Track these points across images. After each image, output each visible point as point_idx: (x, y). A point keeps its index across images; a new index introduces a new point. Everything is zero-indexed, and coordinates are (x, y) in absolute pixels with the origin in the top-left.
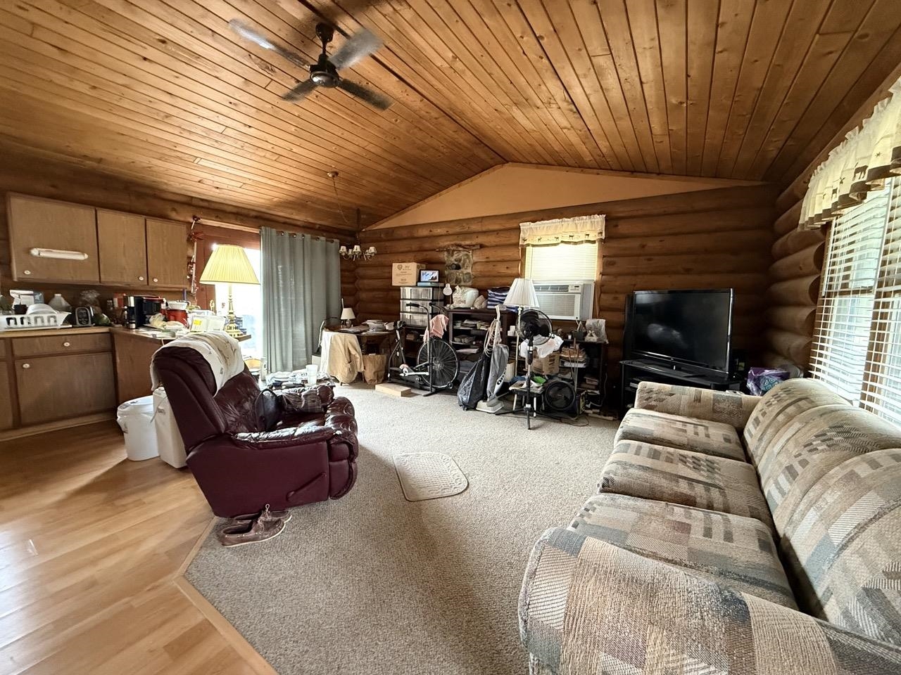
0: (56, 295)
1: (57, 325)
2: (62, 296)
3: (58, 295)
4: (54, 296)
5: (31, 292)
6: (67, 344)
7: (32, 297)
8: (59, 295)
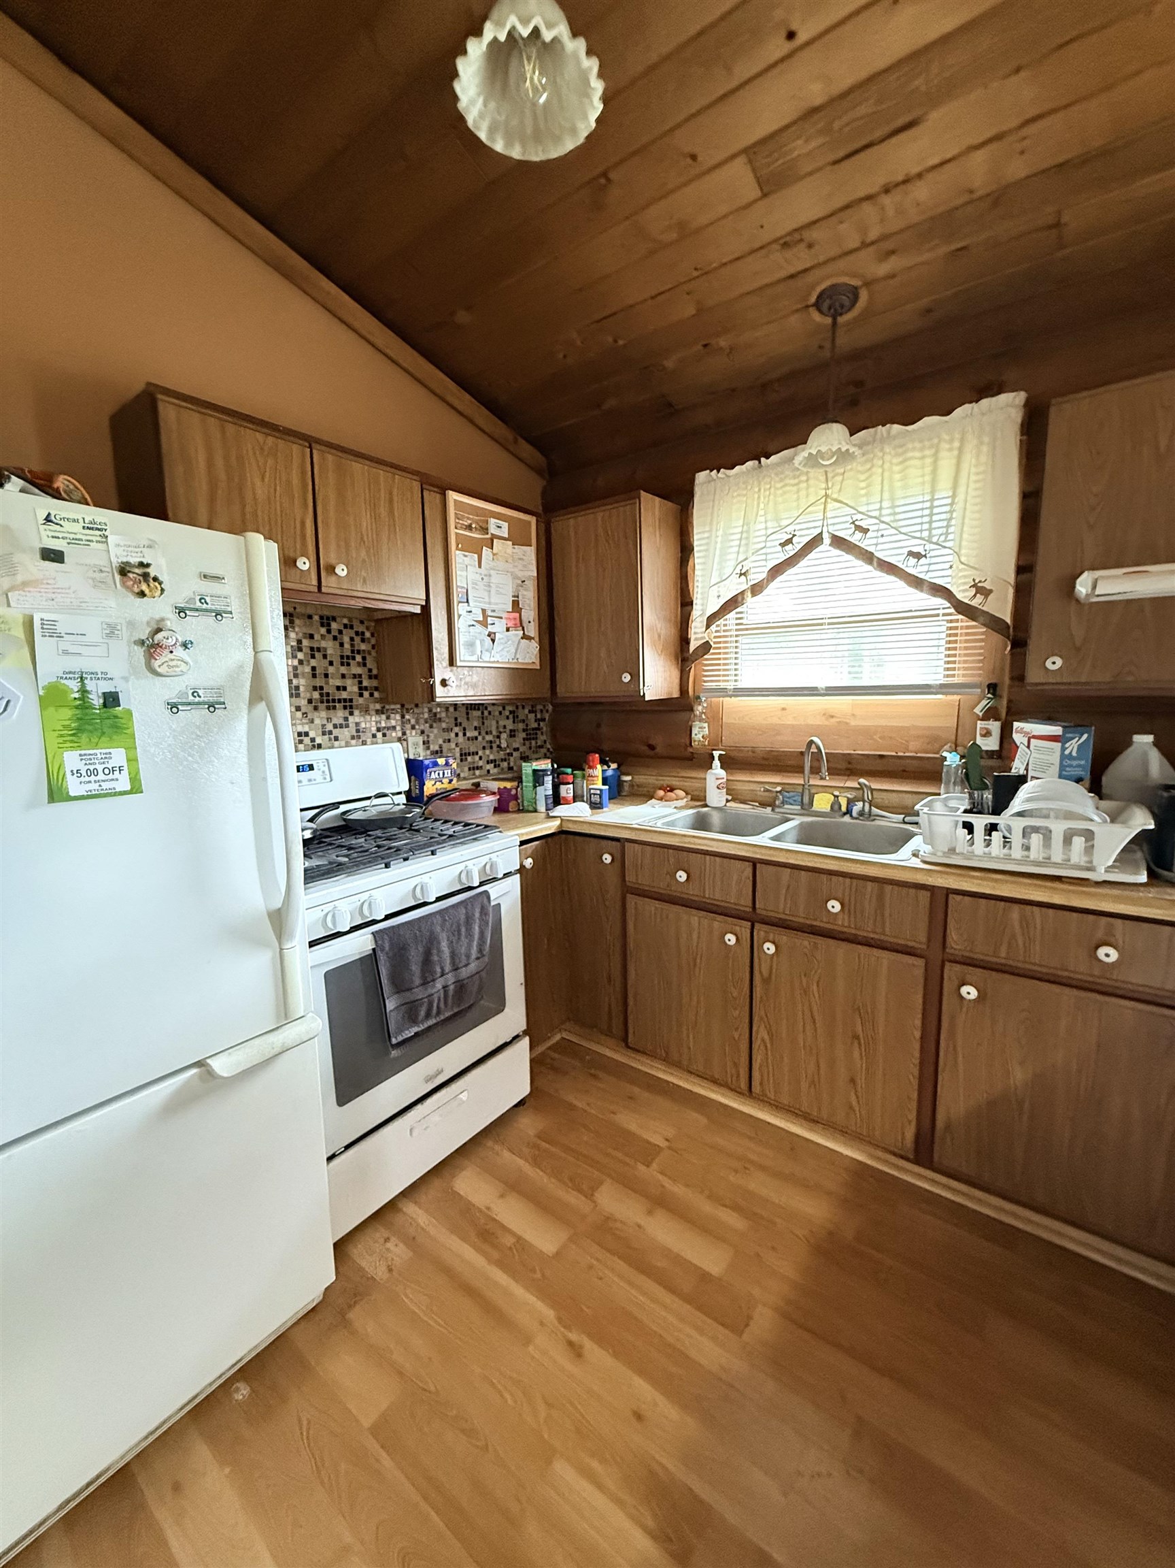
0: (1137, 738)
1: (1091, 869)
2: (1156, 744)
3: (1144, 740)
4: (1129, 743)
5: (1056, 730)
6: (1109, 955)
7: (1057, 746)
8: (1149, 738)
